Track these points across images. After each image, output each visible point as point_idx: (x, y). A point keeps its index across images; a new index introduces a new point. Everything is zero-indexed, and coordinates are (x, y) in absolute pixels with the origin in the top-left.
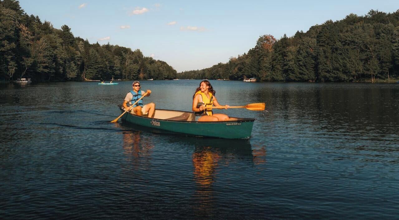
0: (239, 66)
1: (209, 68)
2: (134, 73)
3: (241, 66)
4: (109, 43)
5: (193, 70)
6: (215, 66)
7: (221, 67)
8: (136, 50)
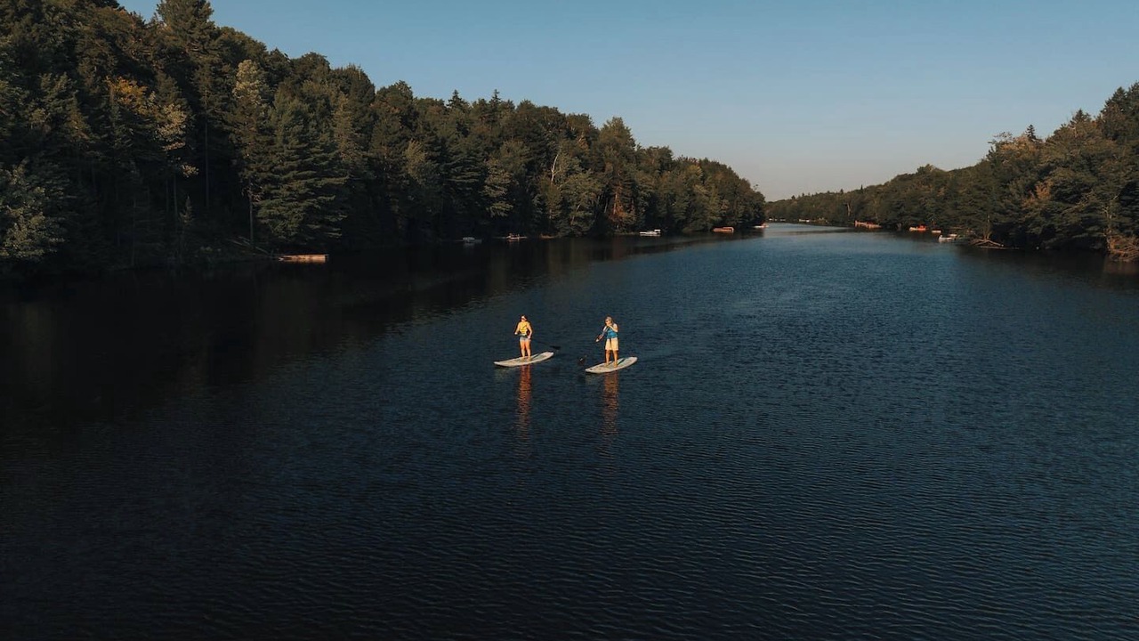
0: (1060, 174)
1: (880, 186)
2: (581, 209)
3: (1078, 175)
4: (496, 93)
5: (825, 192)
6: (903, 179)
7: (930, 180)
8: (611, 120)
